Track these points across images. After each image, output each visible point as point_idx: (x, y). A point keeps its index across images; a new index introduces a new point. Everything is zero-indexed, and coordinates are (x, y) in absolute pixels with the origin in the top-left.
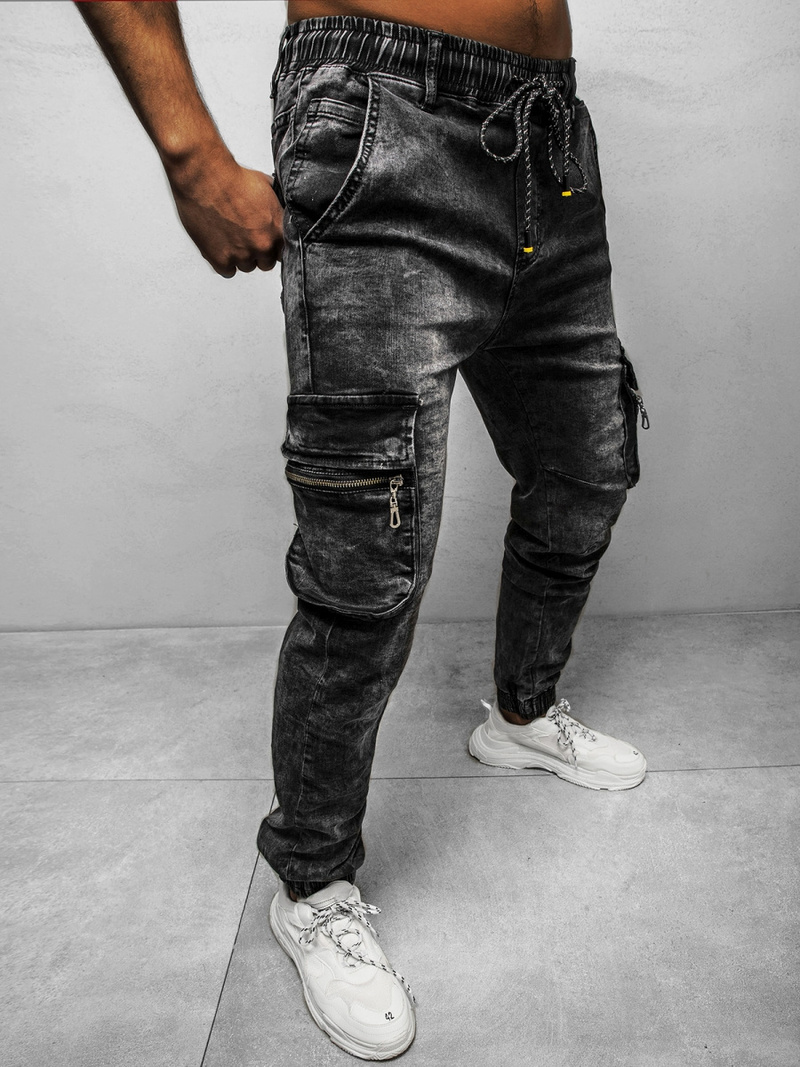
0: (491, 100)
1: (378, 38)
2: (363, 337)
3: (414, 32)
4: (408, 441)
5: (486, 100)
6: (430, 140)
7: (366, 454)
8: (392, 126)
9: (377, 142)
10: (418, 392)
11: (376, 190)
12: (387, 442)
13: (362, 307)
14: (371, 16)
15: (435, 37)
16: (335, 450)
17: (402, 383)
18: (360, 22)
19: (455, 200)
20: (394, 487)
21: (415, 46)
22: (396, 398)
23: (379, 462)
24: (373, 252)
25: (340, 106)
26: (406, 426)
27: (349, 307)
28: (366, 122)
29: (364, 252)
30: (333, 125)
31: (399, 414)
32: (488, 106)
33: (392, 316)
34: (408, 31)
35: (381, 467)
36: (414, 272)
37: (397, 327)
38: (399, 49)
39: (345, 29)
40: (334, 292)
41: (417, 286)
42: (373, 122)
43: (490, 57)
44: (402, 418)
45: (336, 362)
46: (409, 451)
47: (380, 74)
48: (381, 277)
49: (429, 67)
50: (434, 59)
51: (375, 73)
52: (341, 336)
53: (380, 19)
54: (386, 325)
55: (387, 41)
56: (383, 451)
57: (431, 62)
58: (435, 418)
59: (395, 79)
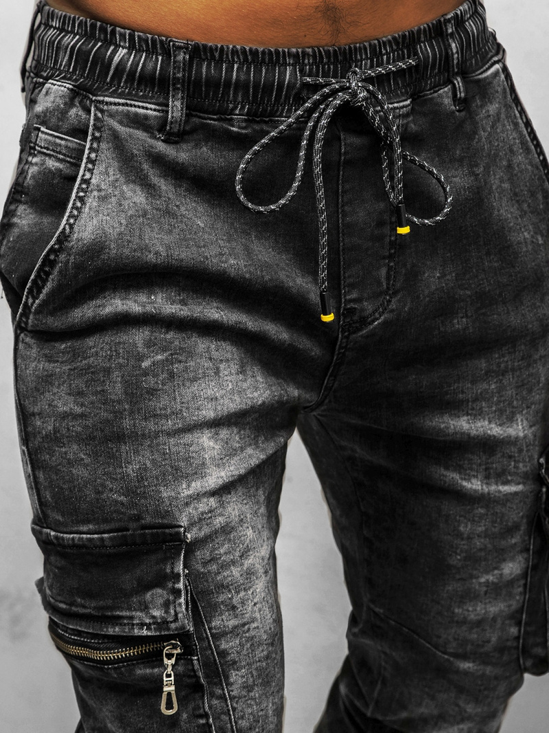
0: (273, 114)
1: (112, 48)
2: (89, 455)
3: (154, 41)
4: (177, 593)
5: (262, 115)
6: (164, 187)
7: (124, 613)
8: (111, 172)
9: (92, 191)
10: (184, 522)
11: (79, 267)
12: (148, 596)
13: (82, 416)
14: (105, 21)
15: (180, 48)
16: (84, 607)
17: (157, 513)
18: (93, 26)
19: (221, 254)
20: (169, 656)
21: (157, 59)
22: (152, 534)
23: (142, 625)
24: (90, 342)
25: (58, 141)
26: (172, 572)
27: (65, 416)
28: (83, 165)
29: (77, 344)
30: (52, 164)
31: (160, 555)
32: (266, 122)
33: (127, 423)
34: (146, 40)
35: (145, 632)
36: (159, 357)
37: (136, 438)
38: (135, 64)
39: (77, 34)
40: (47, 394)
41: (165, 375)
42: (90, 166)
43: (263, 61)
44: (164, 560)
45: (62, 488)
46: (178, 609)
47: (107, 99)
48: (108, 371)
49: (174, 84)
50: (180, 75)
51: (101, 98)
52: (60, 453)
53: (114, 25)
54: (120, 437)
55: (122, 52)
56: (145, 607)
57: (176, 80)
58: (222, 551)
59: (127, 105)
